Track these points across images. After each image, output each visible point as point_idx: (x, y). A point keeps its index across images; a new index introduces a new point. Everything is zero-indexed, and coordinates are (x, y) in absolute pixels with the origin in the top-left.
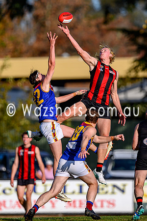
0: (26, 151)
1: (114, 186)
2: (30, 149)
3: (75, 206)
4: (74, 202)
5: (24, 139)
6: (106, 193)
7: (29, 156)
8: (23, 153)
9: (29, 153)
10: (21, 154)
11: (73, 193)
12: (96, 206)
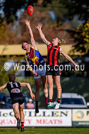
12: (52, 123)
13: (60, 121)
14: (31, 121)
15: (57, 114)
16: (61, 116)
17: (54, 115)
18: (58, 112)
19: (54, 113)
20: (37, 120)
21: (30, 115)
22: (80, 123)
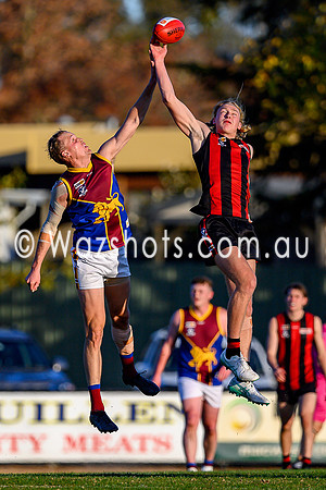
0: (295, 327)
1: (171, 406)
2: (303, 323)
3: (84, 449)
4: (82, 439)
5: (289, 298)
6: (153, 420)
7: (303, 339)
8: (290, 331)
9: (303, 331)
10: (285, 334)
11: (80, 420)
12: (129, 448)
13: (164, 440)
14: (40, 441)
15: (151, 412)
16: (167, 420)
17: (139, 417)
18: (153, 405)
19: (139, 408)
20: (69, 439)
21: (39, 417)
22: (245, 452)
